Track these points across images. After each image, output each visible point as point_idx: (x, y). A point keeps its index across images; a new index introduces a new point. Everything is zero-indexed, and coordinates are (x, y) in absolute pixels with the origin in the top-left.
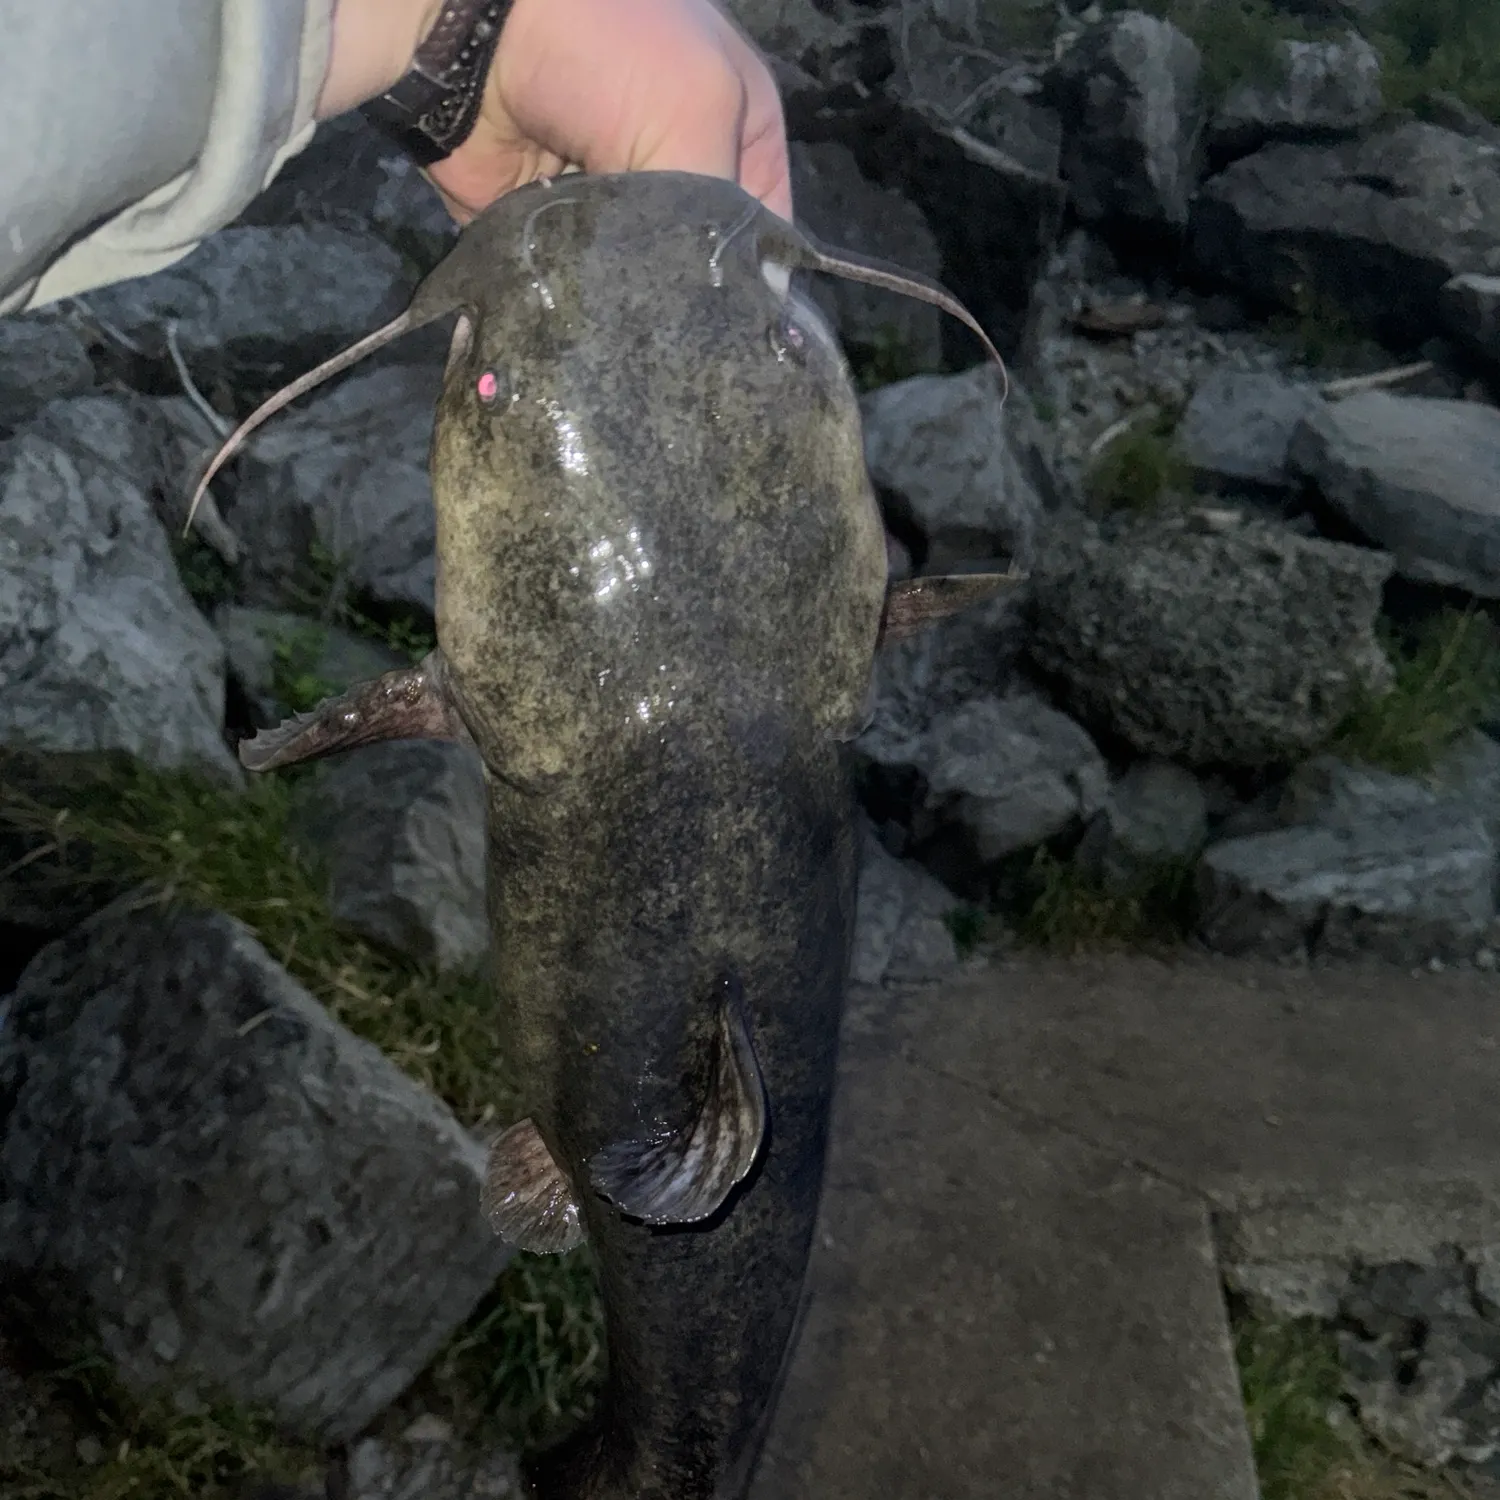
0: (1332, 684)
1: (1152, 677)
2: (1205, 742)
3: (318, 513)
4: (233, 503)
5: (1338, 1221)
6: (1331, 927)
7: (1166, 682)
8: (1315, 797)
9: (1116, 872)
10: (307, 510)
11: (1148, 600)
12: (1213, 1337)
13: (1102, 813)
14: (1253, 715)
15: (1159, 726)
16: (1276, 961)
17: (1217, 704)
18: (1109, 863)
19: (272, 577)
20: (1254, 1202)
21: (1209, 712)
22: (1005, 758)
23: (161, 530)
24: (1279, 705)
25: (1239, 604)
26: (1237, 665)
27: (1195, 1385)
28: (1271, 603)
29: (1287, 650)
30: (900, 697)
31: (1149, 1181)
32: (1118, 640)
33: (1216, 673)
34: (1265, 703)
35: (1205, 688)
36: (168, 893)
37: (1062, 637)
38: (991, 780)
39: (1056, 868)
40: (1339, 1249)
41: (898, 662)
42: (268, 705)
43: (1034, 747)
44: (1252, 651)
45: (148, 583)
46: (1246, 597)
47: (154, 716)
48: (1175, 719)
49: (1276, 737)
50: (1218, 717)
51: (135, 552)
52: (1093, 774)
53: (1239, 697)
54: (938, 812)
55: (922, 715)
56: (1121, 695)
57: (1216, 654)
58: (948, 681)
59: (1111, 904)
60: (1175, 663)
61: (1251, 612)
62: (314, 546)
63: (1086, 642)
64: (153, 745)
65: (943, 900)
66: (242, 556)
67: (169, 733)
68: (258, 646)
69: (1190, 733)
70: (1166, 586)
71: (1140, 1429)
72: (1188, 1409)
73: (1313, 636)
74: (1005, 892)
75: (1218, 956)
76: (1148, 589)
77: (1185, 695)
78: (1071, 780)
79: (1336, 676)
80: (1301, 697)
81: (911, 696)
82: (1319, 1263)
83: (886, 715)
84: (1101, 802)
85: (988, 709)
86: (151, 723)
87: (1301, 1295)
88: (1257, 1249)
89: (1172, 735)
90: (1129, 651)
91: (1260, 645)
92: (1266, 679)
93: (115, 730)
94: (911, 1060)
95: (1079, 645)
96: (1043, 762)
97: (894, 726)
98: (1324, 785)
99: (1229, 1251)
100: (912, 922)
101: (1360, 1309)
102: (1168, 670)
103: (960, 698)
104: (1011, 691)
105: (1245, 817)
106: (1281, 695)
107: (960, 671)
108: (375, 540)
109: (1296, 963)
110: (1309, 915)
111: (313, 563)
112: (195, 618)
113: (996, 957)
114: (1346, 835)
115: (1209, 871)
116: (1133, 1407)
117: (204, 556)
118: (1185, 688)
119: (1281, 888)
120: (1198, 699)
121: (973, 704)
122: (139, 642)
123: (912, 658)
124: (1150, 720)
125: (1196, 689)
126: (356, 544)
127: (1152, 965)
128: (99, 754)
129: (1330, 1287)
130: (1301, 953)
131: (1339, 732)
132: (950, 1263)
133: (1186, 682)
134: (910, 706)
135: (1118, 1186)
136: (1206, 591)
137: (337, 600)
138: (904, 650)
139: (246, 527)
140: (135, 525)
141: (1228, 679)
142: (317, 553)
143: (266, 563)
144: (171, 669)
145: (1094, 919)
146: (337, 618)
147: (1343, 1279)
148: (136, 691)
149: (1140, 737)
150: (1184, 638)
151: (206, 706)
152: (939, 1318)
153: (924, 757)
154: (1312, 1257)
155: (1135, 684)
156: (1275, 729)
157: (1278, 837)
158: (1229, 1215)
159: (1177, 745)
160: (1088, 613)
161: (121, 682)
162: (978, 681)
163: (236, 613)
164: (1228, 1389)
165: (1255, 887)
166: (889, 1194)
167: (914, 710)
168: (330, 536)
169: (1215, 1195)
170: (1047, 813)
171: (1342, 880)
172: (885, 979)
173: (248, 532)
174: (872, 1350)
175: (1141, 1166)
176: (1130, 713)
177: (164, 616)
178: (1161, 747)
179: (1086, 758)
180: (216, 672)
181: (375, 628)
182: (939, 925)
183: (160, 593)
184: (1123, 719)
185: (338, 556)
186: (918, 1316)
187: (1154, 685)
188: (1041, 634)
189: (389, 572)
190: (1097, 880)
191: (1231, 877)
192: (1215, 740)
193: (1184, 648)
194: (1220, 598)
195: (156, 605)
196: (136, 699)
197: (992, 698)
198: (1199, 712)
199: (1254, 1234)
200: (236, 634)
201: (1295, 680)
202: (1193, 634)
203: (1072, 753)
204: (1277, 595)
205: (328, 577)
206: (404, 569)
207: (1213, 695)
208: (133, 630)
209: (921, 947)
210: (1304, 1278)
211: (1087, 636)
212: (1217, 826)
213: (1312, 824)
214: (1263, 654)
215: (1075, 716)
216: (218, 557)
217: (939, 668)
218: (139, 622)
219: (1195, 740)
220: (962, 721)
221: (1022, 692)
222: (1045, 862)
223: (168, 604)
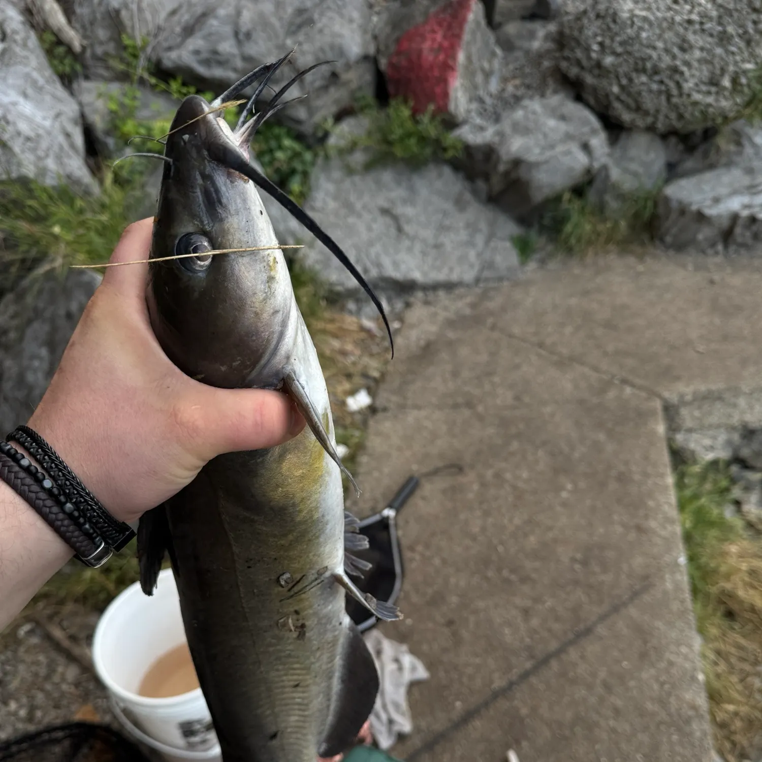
0: (745, 72)
1: (634, 75)
2: (667, 117)
3: (124, 14)
4: (74, 12)
5: (735, 406)
6: (738, 230)
7: (644, 79)
8: (732, 148)
9: (613, 204)
10: (117, 12)
11: (633, 23)
12: (662, 476)
13: (605, 168)
14: (697, 97)
15: (638, 108)
16: (704, 252)
17: (675, 92)
18: (608, 198)
19: (102, 59)
20: (689, 398)
21: (669, 96)
22: (545, 136)
23: (33, 35)
24: (713, 89)
25: (690, 22)
26: (688, 64)
27: (651, 503)
28: (711, 19)
29: (719, 51)
30: (481, 101)
31: (628, 390)
32: (614, 53)
33: (675, 70)
34: (704, 88)
35: (667, 81)
36: (59, 262)
37: (579, 54)
38: (537, 151)
39: (577, 204)
40: (735, 420)
41: (479, 78)
42: (111, 142)
43: (563, 127)
44: (697, 54)
45: (27, 70)
46: (695, 17)
47: (41, 153)
48: (649, 103)
49: (711, 110)
50: (675, 100)
51: (17, 49)
52: (599, 142)
53: (688, 85)
54: (507, 174)
55: (495, 113)
56: (615, 89)
57: (674, 57)
58: (510, 88)
59: (609, 225)
60: (649, 65)
61: (697, 27)
62: (124, 36)
63: (594, 55)
64: (43, 171)
65: (509, 228)
66: (84, 48)
67: (51, 163)
68: (100, 104)
69: (658, 111)
70: (644, 13)
71: (619, 529)
72: (646, 517)
73: (737, 40)
74: (547, 221)
75: (671, 252)
76: (633, 16)
77: (655, 87)
78: (586, 147)
79: (749, 66)
80: (726, 82)
81: (488, 100)
82: (722, 430)
83: (473, 114)
84: (604, 160)
85: (535, 105)
86: (40, 159)
87: (712, 448)
88: (689, 423)
89: (646, 113)
90: (621, 59)
91: (702, 49)
92: (705, 73)
93: (19, 164)
94: (493, 328)
95: (589, 58)
96: (569, 137)
97: (478, 121)
98: (738, 139)
99: (673, 426)
100: (492, 244)
101: (745, 452)
102: (644, 71)
103: (517, 99)
104: (549, 92)
105: (689, 164)
106: (714, 82)
107: (517, 82)
108: (159, 29)
109: (717, 253)
110: (725, 223)
111: (125, 48)
112: (59, 90)
113: (543, 262)
114: (750, 171)
115: (667, 200)
116: (616, 517)
117: (61, 50)
118: (655, 82)
119: (710, 207)
120: (663, 88)
121: (526, 102)
122: (26, 107)
123: (487, 75)
124: (633, 104)
125: (662, 82)
126: (148, 34)
127: (631, 260)
128: (11, 181)
129: (729, 443)
130: (720, 247)
131: (748, 104)
132: (515, 445)
133: (657, 78)
134: (487, 107)
135: (611, 394)
136: (669, 14)
137: (141, 69)
138: (483, 70)
139: (83, 27)
140: (15, 32)
141: (682, 73)
142: (127, 41)
143: (99, 50)
144: (47, 123)
145: (599, 235)
146: (142, 81)
147: (736, 437)
148: (28, 139)
149: (627, 117)
150: (654, 48)
151: (72, 146)
152: (508, 476)
153: (496, 139)
154: (718, 426)
155: (624, 81)
156: (709, 105)
157: (708, 176)
158: (673, 406)
159: (649, 120)
160: (596, 35)
161: (19, 134)
162: (528, 87)
163: (85, 85)
164: (670, 504)
165: (694, 208)
166: (480, 409)
167: (490, 109)
168: (133, 27)
169: (666, 394)
170: (571, 169)
171: (746, 199)
172: (477, 280)
173: (86, 31)
174: (471, 496)
175: (624, 382)
176: (622, 102)
177: (40, 89)
178: (640, 123)
179: (594, 132)
180: (76, 123)
181: (163, 86)
182: (508, 244)
183: (35, 75)
184: (617, 105)
185: (139, 42)
186: (498, 475)
187: (636, 81)
188: (567, 53)
189: (170, 49)
190: (601, 210)
191: (680, 202)
192: (673, 116)
193: (654, 55)
194: (678, 19)
195: (34, 83)
196: (29, 144)
197: (537, 98)
198: (663, 98)
199: (687, 416)
200: (87, 98)
201: (723, 71)
202: (660, 45)
203: (586, 129)
204: (714, 13)
205: (135, 56)
206: (179, 46)
207: (672, 85)
208: (21, 100)
209: (498, 259)
210: (714, 438)
211: (594, 51)
212: (673, 171)
213: (729, 164)
214: (705, 54)
215: (588, 105)
216: (70, 50)
217: (505, 80)
218: (25, 95)
219: (661, 118)
220: (519, 114)
221: (555, 92)
222: (570, 201)
223: (41, 81)
